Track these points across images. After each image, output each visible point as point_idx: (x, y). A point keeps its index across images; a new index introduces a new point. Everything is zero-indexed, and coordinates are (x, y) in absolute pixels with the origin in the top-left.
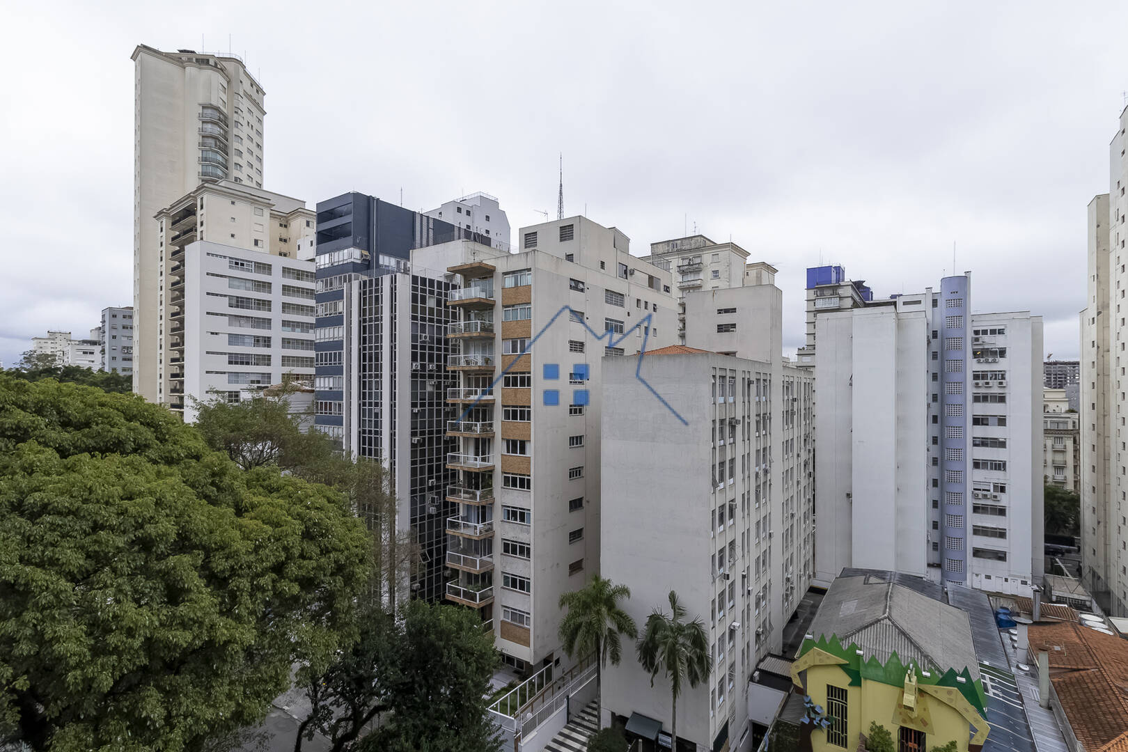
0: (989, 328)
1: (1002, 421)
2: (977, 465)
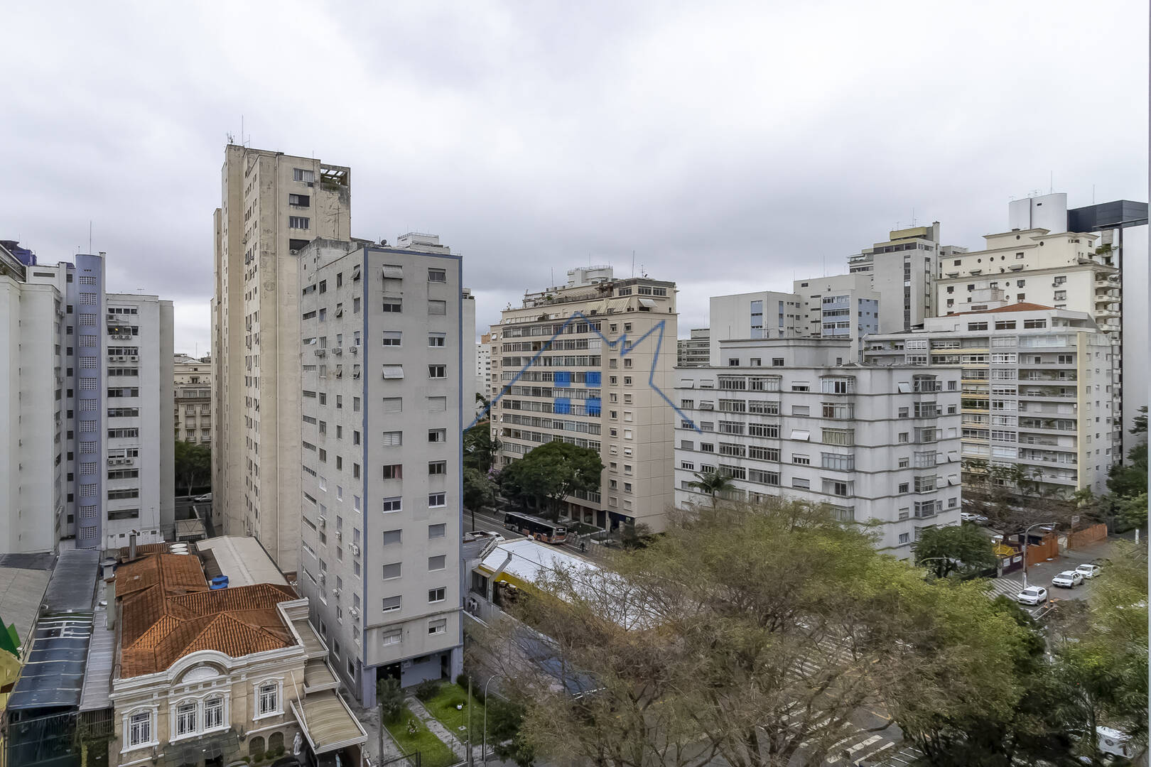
0: (123, 308)
1: (135, 393)
2: (112, 434)
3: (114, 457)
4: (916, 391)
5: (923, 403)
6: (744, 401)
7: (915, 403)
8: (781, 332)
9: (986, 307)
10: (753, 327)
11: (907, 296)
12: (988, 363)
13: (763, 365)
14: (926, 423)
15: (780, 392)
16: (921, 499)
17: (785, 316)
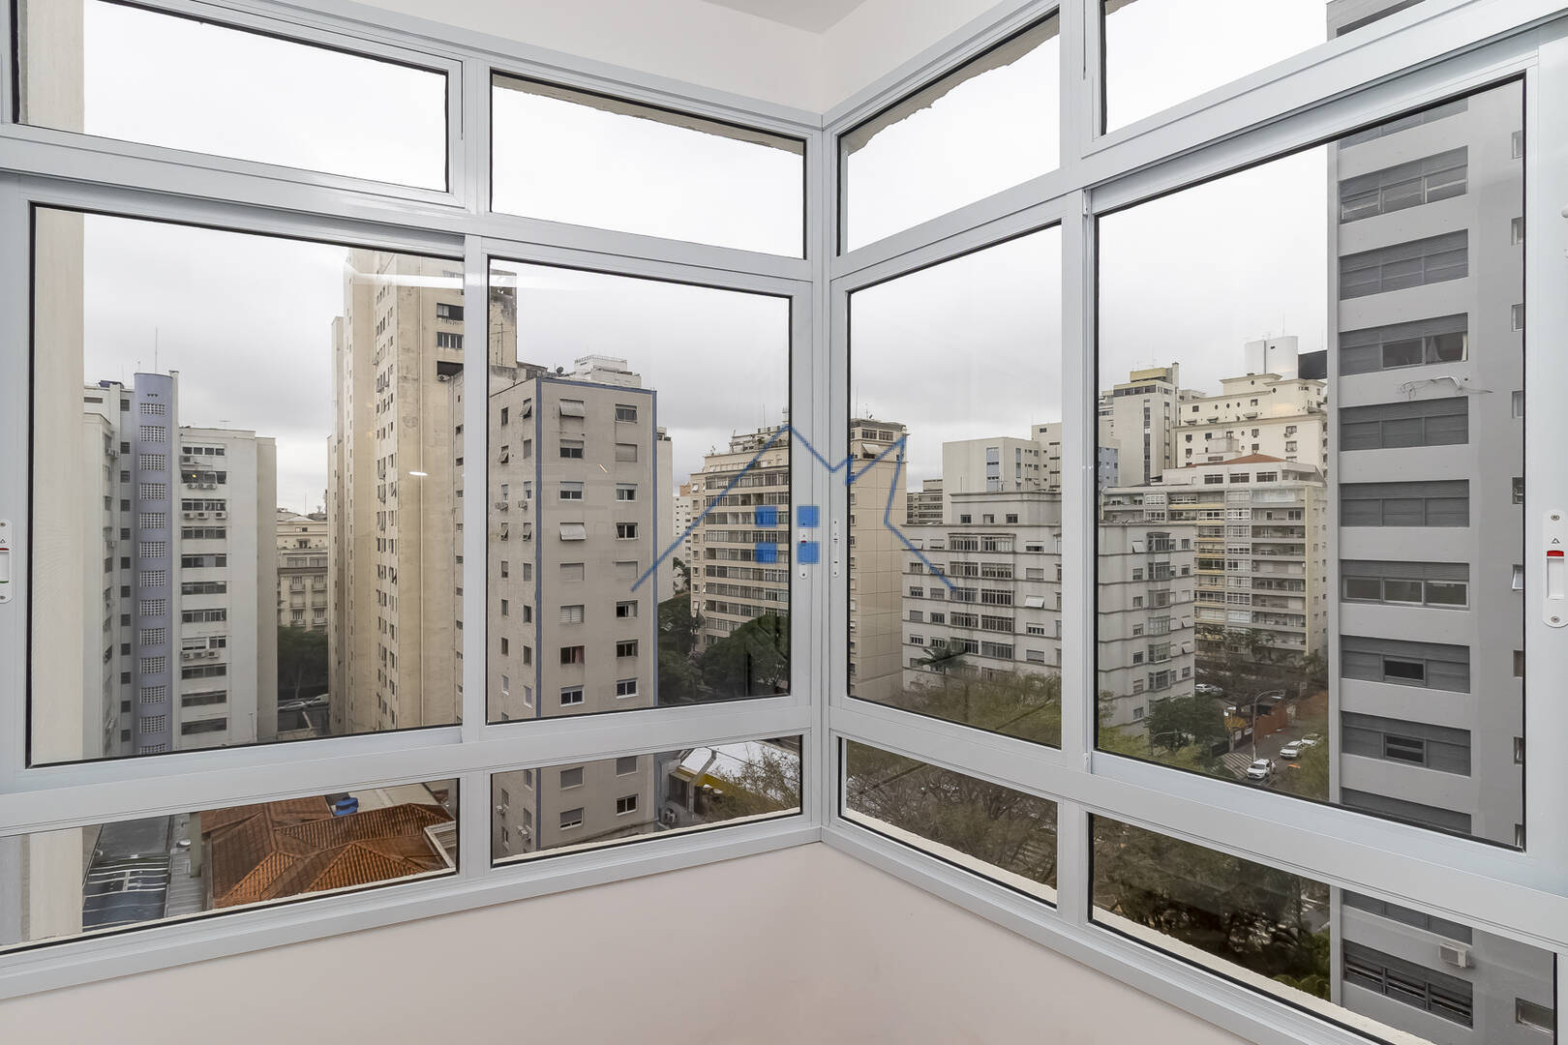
0: (204, 446)
1: (221, 561)
2: (187, 617)
3: (191, 648)
4: (1150, 551)
5: (1157, 564)
6: (977, 564)
7: (1150, 564)
8: (1019, 484)
9: (1221, 458)
10: (989, 478)
11: (1147, 444)
12: (1223, 519)
13: (996, 522)
14: (1160, 586)
15: (1014, 553)
16: (1155, 669)
17: (1023, 465)
